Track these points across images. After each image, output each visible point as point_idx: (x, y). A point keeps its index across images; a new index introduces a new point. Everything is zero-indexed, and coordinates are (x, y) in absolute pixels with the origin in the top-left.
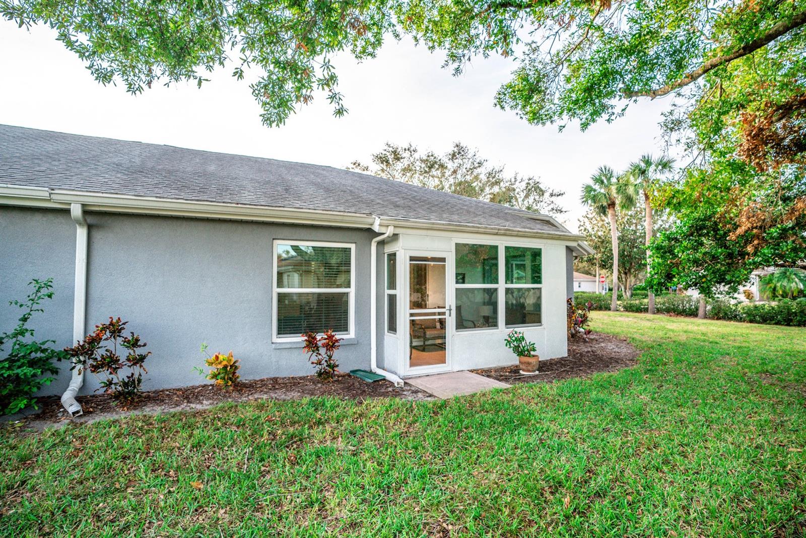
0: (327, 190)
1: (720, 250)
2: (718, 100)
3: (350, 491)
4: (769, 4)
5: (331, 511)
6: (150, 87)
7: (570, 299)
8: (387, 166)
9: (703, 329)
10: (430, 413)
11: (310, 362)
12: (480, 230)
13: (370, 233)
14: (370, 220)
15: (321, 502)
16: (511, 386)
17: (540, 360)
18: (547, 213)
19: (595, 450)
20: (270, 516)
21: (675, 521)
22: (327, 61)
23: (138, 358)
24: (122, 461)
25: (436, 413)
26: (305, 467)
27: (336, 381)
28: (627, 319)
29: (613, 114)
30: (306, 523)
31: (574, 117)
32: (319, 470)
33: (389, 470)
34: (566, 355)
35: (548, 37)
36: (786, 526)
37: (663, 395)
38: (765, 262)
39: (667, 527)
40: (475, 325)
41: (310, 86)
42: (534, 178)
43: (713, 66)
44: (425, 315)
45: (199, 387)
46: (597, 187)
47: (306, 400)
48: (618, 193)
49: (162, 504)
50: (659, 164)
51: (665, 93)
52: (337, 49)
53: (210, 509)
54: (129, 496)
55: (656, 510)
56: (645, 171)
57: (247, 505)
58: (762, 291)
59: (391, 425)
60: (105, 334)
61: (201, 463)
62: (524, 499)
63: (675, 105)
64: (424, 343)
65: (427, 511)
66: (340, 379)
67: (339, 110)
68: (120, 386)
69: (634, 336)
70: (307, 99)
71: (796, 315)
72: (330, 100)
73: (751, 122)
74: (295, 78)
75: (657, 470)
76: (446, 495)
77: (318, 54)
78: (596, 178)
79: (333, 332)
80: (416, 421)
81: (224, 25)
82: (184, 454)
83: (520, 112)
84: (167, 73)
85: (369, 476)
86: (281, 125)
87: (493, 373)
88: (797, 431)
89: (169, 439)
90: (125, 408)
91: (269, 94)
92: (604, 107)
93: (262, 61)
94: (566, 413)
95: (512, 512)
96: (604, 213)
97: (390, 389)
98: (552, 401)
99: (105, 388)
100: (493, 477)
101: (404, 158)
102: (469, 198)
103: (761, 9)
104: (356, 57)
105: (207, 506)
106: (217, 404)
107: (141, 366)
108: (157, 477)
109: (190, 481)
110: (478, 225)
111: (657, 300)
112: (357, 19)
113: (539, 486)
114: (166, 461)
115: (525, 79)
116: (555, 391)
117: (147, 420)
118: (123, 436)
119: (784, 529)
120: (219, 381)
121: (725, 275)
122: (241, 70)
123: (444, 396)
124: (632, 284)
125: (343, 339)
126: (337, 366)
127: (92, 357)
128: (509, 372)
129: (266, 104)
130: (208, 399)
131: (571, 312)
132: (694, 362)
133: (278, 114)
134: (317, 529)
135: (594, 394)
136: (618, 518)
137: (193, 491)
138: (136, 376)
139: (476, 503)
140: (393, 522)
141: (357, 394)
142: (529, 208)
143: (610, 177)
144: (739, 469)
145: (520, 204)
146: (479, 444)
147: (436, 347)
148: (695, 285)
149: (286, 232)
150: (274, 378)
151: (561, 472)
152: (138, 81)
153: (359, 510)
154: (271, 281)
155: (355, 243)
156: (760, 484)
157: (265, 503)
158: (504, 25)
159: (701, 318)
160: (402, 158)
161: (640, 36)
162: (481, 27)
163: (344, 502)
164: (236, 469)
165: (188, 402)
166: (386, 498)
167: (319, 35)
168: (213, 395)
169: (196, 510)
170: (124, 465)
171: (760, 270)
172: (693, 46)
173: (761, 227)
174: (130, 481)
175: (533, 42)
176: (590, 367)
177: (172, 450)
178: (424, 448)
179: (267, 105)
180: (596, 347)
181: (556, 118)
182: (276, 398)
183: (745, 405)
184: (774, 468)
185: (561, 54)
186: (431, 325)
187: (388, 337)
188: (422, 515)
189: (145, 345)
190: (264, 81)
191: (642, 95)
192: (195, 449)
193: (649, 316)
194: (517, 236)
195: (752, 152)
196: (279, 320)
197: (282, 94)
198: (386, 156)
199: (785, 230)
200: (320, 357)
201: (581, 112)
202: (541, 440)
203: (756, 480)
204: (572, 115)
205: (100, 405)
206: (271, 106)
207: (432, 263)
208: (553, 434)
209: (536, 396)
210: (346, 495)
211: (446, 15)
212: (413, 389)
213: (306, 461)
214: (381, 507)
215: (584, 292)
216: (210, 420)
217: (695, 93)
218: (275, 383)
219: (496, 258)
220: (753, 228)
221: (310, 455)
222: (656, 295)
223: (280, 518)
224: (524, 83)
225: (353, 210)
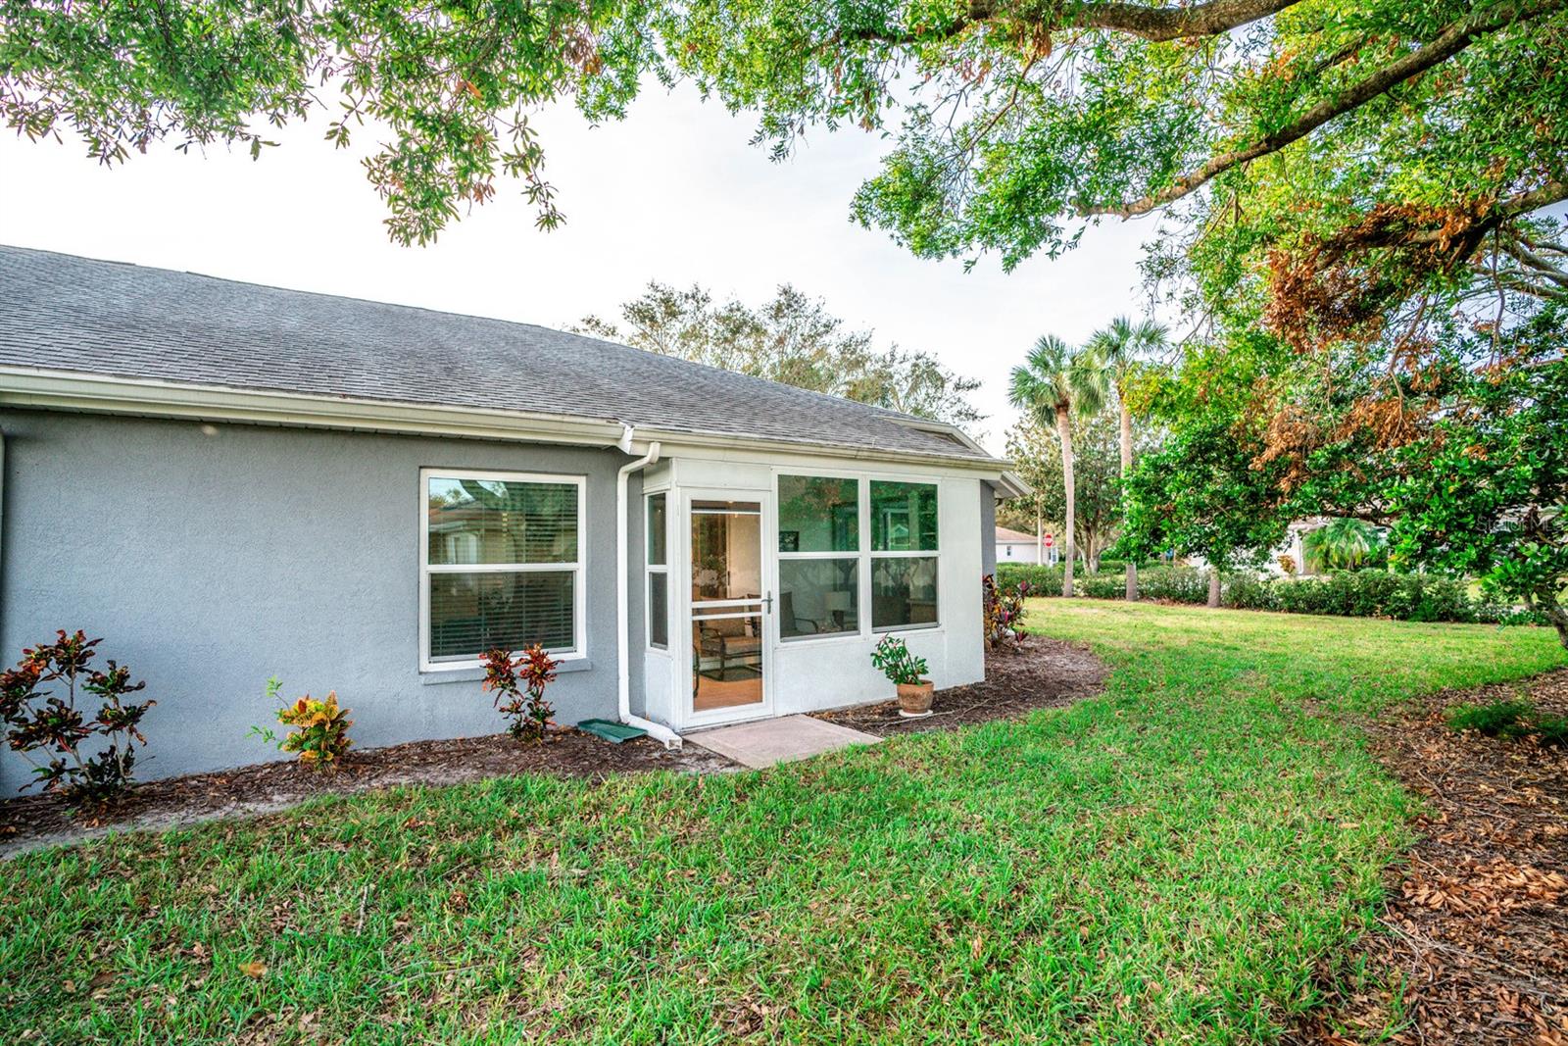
0: (532, 371)
1: (1237, 488)
2: (1232, 226)
3: (572, 956)
4: (1307, 69)
5: (534, 999)
6: (143, 151)
7: (990, 576)
8: (652, 327)
9: (1215, 625)
10: (730, 797)
11: (498, 708)
12: (823, 450)
13: (614, 455)
14: (614, 431)
15: (515, 983)
16: (883, 739)
17: (935, 689)
18: (950, 420)
19: (1028, 849)
20: (409, 1019)
21: (1159, 964)
22: (521, 119)
23: (125, 712)
24: (82, 934)
25: (742, 797)
26: (483, 915)
27: (548, 743)
28: (1089, 611)
29: (1060, 242)
30: (484, 1026)
31: (992, 245)
32: (511, 919)
33: (651, 909)
34: (982, 679)
35: (946, 99)
36: (1331, 954)
37: (1146, 744)
38: (1307, 508)
39: (1145, 976)
40: (817, 627)
41: (489, 168)
42: (927, 356)
43: (1222, 168)
44: (722, 611)
45: (263, 768)
46: (1037, 374)
47: (489, 782)
48: (1073, 385)
49: (173, 1016)
50: (1143, 336)
51: (1146, 210)
52: (542, 96)
53: (281, 1016)
54: (95, 1007)
55: (1128, 948)
56: (1119, 346)
57: (361, 1002)
58: (1308, 557)
59: (656, 822)
60: (47, 666)
61: (264, 922)
62: (900, 947)
63: (1162, 232)
64: (723, 664)
65: (722, 983)
66: (559, 738)
67: (548, 216)
68: (83, 774)
69: (1102, 641)
70: (482, 192)
71: (1358, 598)
72: (528, 197)
73: (1283, 267)
74: (456, 150)
75: (1132, 878)
76: (759, 950)
77: (505, 106)
78: (1036, 358)
79: (543, 647)
80: (705, 813)
81: (306, 34)
82: (229, 907)
83: (897, 234)
84: (182, 124)
85: (611, 924)
86: (429, 243)
87: (850, 718)
88: (1354, 793)
89: (195, 879)
90: (95, 821)
91: (402, 179)
92: (1044, 231)
93: (387, 113)
94: (979, 785)
95: (880, 973)
96: (1050, 421)
97: (656, 755)
98: (956, 764)
99: (46, 782)
100: (846, 910)
101: (685, 313)
102: (805, 391)
103: (1295, 76)
104: (586, 115)
105: (273, 1011)
106: (303, 799)
107: (132, 731)
108: (165, 960)
109: (237, 962)
110: (820, 442)
111: (1140, 576)
112: (581, 42)
113: (928, 922)
114: (185, 924)
115: (907, 172)
116: (961, 746)
117: (146, 844)
118: (87, 881)
119: (1327, 960)
120: (308, 753)
121: (1245, 530)
122: (344, 129)
123: (758, 765)
124: (1099, 548)
125: (563, 662)
126: (552, 714)
127: (16, 715)
128: (880, 714)
129: (396, 200)
130: (282, 792)
131: (990, 600)
132: (1199, 683)
133: (423, 221)
134: (505, 1035)
135: (1029, 749)
136: (1064, 969)
137: (243, 983)
138: (121, 751)
139: (813, 962)
140: (655, 1011)
141: (591, 767)
142: (916, 411)
143: (1060, 357)
144: (1264, 865)
145: (901, 403)
146: (822, 850)
147: (743, 671)
148: (1199, 549)
149: (447, 452)
150: (424, 743)
151: (968, 894)
152: (116, 136)
153: (589, 991)
154: (415, 549)
155: (586, 475)
156: (1295, 888)
157: (398, 994)
158: (864, 71)
159: (1212, 606)
160: (681, 313)
161: (1103, 108)
162: (822, 71)
163: (561, 978)
164: (340, 929)
165: (240, 799)
166: (643, 964)
167: (507, 68)
168: (295, 783)
169: (250, 1022)
170: (87, 942)
171: (1300, 521)
172: (1190, 131)
173: (1301, 448)
174: (100, 974)
175: (920, 106)
176: (1023, 700)
177: (200, 901)
178: (718, 864)
179: (400, 202)
180: (1035, 662)
181: (960, 246)
182: (427, 781)
183: (1277, 754)
184: (1317, 859)
185: (971, 130)
186: (734, 631)
187: (652, 654)
188: (711, 993)
189: (141, 686)
190: (392, 154)
191: (1107, 212)
192: (252, 896)
193: (1127, 604)
194: (891, 462)
195: (1286, 319)
196: (434, 627)
197: (431, 180)
198: (649, 308)
199: (1336, 454)
200: (517, 698)
201: (1003, 237)
202: (934, 836)
203: (1289, 882)
204: (987, 243)
205: (35, 818)
206: (408, 204)
207: (737, 513)
208: (956, 824)
209: (927, 757)
210: (566, 963)
211: (757, 46)
212: (700, 752)
213: (486, 902)
214: (634, 983)
215: (1016, 565)
216: (285, 834)
217: (1195, 213)
218: (426, 753)
219: (855, 504)
220: (1289, 449)
221: (495, 891)
222: (1138, 568)
223: (430, 1022)
224: (906, 180)
225: (581, 410)
